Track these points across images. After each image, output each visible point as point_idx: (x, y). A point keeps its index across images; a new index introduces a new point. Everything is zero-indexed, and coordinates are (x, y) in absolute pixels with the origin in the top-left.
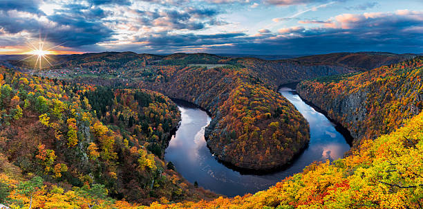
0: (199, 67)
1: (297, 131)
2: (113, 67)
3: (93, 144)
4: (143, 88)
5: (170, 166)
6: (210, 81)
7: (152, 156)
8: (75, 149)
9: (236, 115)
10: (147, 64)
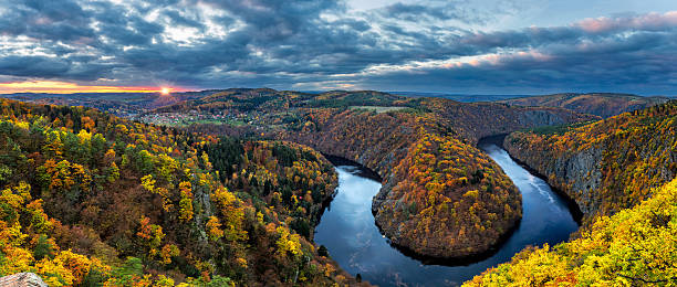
0: (366, 110)
1: (504, 203)
2: (243, 110)
3: (214, 218)
4: (284, 139)
5: (322, 252)
6: (380, 131)
7: (296, 236)
8: (189, 224)
9: (418, 179)
10: (291, 105)
